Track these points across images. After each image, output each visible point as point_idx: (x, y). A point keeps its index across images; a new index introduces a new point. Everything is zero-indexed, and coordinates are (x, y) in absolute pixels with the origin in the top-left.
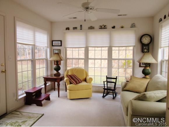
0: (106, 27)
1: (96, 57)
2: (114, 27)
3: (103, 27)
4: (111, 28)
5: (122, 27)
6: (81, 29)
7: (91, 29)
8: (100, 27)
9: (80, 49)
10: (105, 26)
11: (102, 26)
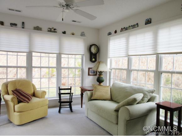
0: (56, 31)
1: (42, 66)
2: (64, 33)
3: (53, 30)
4: (62, 33)
5: (73, 34)
6: (23, 28)
7: (38, 30)
8: (49, 30)
9: (19, 54)
10: (55, 29)
11: (51, 29)
